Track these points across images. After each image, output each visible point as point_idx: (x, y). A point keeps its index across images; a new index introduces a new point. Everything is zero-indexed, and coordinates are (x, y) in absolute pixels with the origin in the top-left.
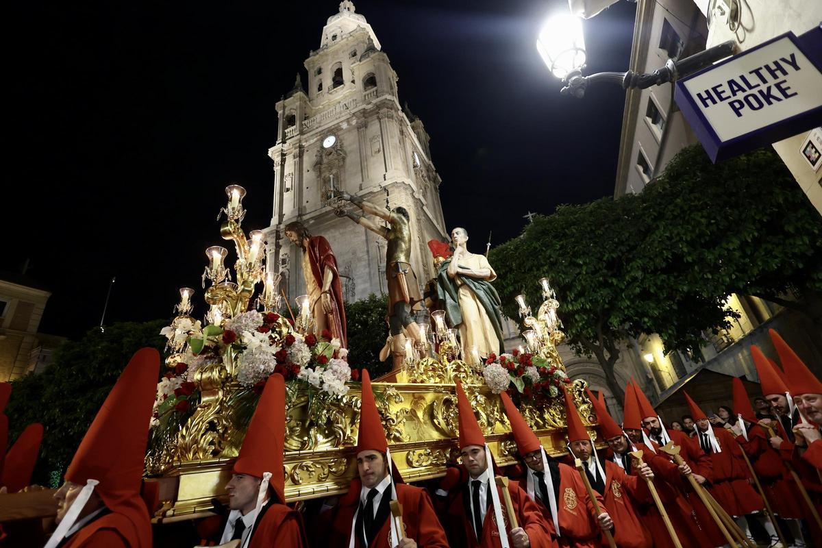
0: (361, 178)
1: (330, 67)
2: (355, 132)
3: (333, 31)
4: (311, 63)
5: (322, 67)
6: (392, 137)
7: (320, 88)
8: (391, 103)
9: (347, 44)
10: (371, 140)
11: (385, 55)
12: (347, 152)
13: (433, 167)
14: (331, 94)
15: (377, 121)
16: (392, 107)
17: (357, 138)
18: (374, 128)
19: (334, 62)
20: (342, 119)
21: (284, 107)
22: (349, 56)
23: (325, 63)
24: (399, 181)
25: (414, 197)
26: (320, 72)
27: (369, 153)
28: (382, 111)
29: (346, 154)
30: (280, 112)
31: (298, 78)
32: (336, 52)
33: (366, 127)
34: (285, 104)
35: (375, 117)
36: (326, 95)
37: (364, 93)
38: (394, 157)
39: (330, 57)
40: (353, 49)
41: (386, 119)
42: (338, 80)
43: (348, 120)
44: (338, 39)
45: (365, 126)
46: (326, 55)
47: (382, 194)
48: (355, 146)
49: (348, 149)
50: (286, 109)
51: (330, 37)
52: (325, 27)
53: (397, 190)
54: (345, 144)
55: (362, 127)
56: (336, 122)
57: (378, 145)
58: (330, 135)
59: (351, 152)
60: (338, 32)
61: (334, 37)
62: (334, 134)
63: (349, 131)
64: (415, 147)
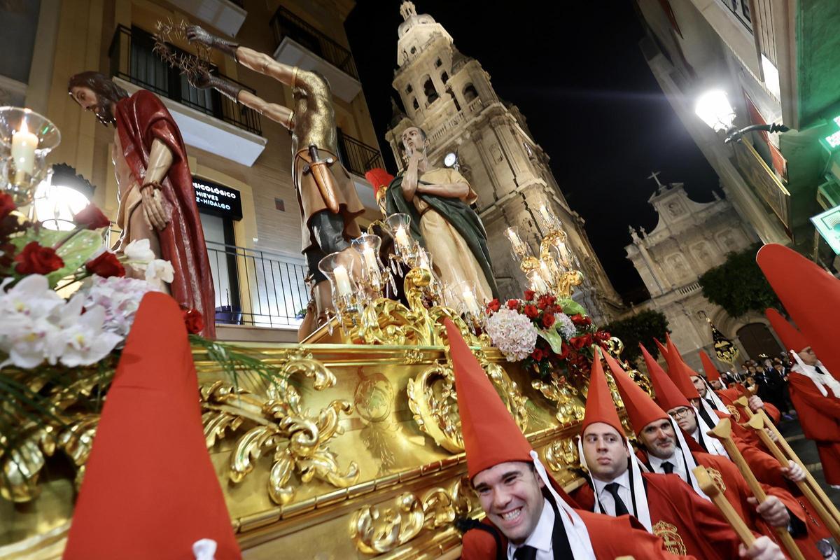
0: (492, 188)
1: (419, 82)
2: (473, 145)
3: (410, 44)
4: (399, 82)
5: (411, 84)
6: (510, 143)
7: (416, 105)
8: (498, 109)
9: (429, 55)
10: (490, 150)
11: (477, 61)
12: (471, 165)
13: (540, 148)
14: (430, 109)
15: (490, 130)
16: (500, 113)
17: (476, 150)
18: (490, 137)
19: (421, 76)
20: (456, 136)
21: (394, 136)
22: (434, 67)
23: (413, 80)
24: (532, 183)
25: (544, 191)
26: (410, 89)
27: (493, 162)
28: (492, 120)
29: (470, 168)
30: (392, 142)
31: (393, 101)
32: (420, 66)
33: (482, 138)
34: (394, 132)
35: (487, 126)
36: (425, 111)
37: (469, 105)
38: (519, 161)
39: (416, 72)
40: (436, 59)
41: (500, 126)
42: (431, 94)
43: (462, 136)
44: (418, 51)
45: (480, 137)
46: (411, 71)
47: (517, 198)
48: (477, 158)
49: (470, 163)
50: (396, 137)
51: (409, 51)
52: (399, 42)
53: (531, 192)
54: (466, 159)
55: (477, 139)
56: (451, 140)
57: (498, 154)
58: (449, 153)
59: (474, 165)
60: (415, 44)
61: (413, 50)
62: (452, 152)
63: (465, 145)
64: (523, 138)
